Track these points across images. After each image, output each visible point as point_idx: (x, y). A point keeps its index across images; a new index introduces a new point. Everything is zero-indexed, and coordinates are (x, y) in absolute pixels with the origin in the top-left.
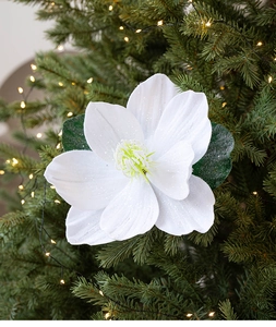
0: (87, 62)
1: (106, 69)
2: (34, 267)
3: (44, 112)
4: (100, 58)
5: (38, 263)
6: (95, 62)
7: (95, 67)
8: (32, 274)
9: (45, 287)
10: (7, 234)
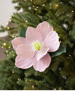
0: (27, 15)
1: (32, 17)
2: (9, 74)
3: (15, 30)
4: (30, 14)
5: (10, 73)
6: (29, 15)
7: (29, 17)
8: (8, 76)
9: (11, 80)
10: (1, 65)
